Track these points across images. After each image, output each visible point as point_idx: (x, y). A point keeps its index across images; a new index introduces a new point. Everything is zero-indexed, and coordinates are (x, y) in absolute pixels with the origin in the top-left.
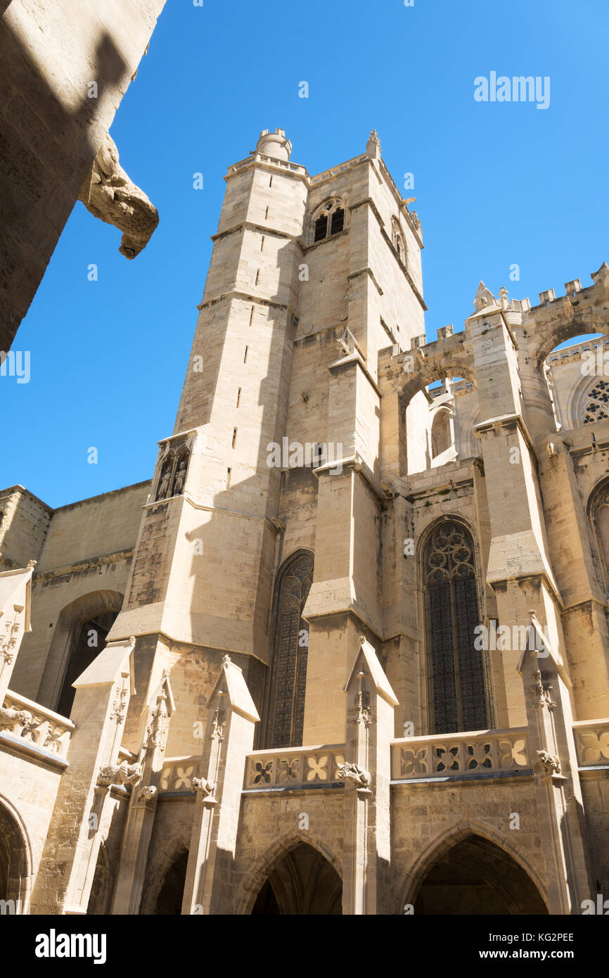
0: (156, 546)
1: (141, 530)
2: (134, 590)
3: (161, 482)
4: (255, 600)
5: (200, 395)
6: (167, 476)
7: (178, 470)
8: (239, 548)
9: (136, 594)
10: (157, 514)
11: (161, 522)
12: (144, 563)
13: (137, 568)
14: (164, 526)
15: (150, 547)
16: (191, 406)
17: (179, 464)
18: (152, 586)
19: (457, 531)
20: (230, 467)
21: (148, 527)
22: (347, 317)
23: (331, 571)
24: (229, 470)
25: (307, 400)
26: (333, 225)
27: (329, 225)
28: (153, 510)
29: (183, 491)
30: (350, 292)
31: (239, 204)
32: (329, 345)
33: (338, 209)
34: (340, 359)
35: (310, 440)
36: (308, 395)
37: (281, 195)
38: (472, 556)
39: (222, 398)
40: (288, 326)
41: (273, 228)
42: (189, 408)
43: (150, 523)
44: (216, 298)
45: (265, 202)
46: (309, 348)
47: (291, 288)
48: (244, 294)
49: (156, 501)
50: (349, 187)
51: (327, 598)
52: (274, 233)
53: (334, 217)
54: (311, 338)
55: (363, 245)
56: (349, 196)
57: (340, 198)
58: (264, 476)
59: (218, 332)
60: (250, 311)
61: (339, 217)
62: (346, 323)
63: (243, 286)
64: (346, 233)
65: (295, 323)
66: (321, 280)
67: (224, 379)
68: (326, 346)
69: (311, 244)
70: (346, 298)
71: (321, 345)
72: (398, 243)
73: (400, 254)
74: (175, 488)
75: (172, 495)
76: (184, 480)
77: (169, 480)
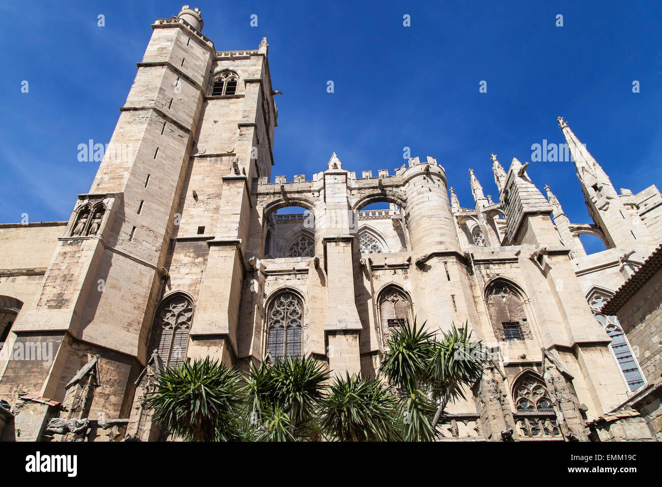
0: (69, 268)
1: (55, 254)
2: (43, 297)
3: (76, 224)
4: (142, 320)
5: (117, 171)
6: (83, 220)
7: (94, 218)
8: (135, 283)
9: (46, 300)
10: (72, 245)
11: (76, 251)
12: (56, 279)
13: (49, 281)
14: (77, 255)
15: (63, 268)
17: (95, 214)
18: (62, 296)
19: (293, 298)
20: (135, 226)
21: (62, 253)
22: (233, 151)
23: (214, 308)
24: (134, 228)
25: (195, 196)
26: (228, 89)
27: (224, 87)
28: (69, 242)
29: (98, 233)
30: (240, 135)
31: (163, 48)
32: (216, 166)
33: (233, 80)
34: (232, 175)
35: (196, 223)
36: (197, 193)
37: (195, 55)
38: (301, 315)
39: (135, 177)
40: (188, 144)
41: (186, 74)
42: (106, 177)
43: (64, 250)
44: (138, 107)
45: (182, 55)
46: (200, 164)
47: (193, 120)
48: (161, 112)
49: (71, 236)
50: (243, 68)
51: (209, 324)
52: (186, 78)
53: (229, 84)
54: (203, 157)
55: (253, 107)
56: (243, 74)
57: (236, 73)
58: (159, 238)
59: (137, 131)
60: (163, 125)
61: (232, 85)
62: (231, 154)
63: (161, 106)
64: (238, 97)
65: (192, 146)
66: (215, 122)
67: (139, 165)
68: (214, 165)
69: (211, 96)
70: (233, 138)
71: (210, 163)
72: (267, 116)
73: (267, 124)
74: (90, 230)
75: (87, 235)
76: (99, 225)
77: (85, 224)
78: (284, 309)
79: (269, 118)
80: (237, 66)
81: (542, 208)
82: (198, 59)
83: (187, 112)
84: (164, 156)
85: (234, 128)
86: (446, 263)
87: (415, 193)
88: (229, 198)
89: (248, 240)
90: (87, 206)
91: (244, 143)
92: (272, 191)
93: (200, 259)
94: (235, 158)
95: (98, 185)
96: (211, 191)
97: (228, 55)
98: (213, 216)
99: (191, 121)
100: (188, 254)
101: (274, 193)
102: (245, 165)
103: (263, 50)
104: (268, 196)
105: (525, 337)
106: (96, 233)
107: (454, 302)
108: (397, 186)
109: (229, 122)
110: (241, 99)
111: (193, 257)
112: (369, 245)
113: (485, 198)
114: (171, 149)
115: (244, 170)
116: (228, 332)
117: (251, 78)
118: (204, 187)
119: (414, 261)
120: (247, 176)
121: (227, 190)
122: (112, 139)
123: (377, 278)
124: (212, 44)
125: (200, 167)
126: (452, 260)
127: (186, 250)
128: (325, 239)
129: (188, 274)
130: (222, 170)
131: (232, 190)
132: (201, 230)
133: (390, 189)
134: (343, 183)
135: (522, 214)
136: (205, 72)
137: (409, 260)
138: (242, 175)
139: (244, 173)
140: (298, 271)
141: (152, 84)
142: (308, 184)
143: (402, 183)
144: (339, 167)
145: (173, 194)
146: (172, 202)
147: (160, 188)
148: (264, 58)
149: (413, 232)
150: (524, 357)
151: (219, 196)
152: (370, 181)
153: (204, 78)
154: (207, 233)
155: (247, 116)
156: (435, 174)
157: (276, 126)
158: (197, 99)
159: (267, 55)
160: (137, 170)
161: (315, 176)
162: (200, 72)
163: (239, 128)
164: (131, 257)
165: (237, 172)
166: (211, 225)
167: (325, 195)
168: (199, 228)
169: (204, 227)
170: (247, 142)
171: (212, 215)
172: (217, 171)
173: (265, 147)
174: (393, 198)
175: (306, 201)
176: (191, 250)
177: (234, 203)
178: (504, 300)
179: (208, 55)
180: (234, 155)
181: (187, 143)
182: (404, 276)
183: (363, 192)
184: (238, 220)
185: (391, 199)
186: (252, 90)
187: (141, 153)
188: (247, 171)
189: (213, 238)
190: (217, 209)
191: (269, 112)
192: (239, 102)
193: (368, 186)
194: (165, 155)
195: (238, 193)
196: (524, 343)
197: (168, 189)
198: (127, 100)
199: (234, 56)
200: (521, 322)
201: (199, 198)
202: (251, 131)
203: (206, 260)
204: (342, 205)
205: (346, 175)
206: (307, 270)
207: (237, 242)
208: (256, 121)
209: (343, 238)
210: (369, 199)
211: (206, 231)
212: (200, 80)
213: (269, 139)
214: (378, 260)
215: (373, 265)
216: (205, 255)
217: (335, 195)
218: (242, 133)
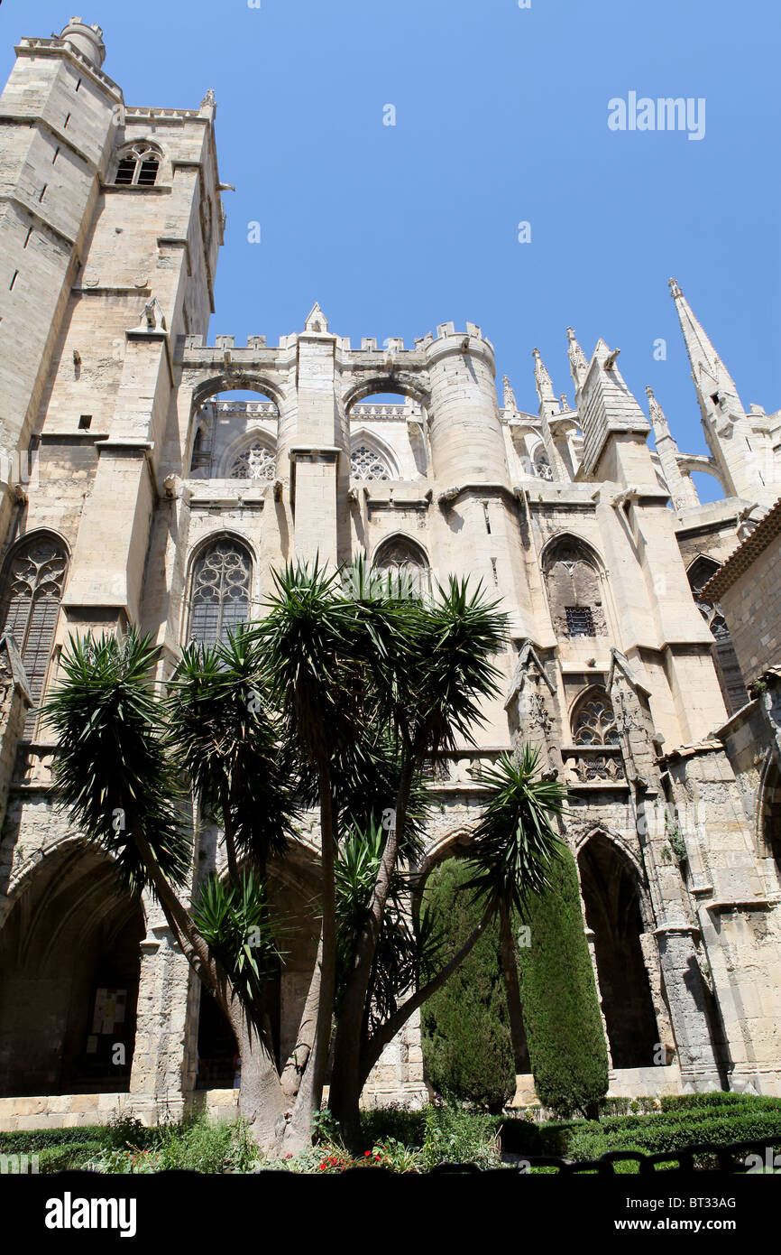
19: (237, 551)
22: (146, 285)
23: (103, 560)
25: (77, 362)
26: (143, 175)
27: (137, 171)
30: (160, 257)
31: (33, 92)
32: (116, 309)
33: (152, 159)
34: (143, 329)
35: (76, 409)
36: (82, 355)
37: (89, 109)
38: (248, 580)
40: (69, 267)
41: (72, 142)
45: (67, 107)
46: (89, 303)
47: (81, 224)
48: (25, 207)
50: (172, 139)
51: (95, 588)
52: (73, 151)
53: (145, 165)
54: (94, 292)
55: (184, 211)
56: (170, 150)
57: (158, 147)
58: (14, 432)
60: (28, 231)
61: (151, 169)
62: (143, 292)
63: (25, 196)
64: (159, 191)
65: (77, 268)
66: (118, 232)
68: (112, 308)
69: (112, 184)
70: (146, 263)
71: (105, 305)
72: (207, 227)
73: (207, 240)
78: (220, 569)
79: (211, 229)
80: (161, 135)
81: (635, 425)
82: (95, 116)
83: (71, 210)
84: (27, 286)
85: (152, 244)
86: (486, 505)
87: (445, 383)
88: (136, 369)
89: (164, 444)
91: (166, 273)
92: (209, 361)
93: (82, 473)
94: (150, 299)
96: (106, 353)
97: (146, 113)
98: (106, 399)
99: (77, 227)
100: (62, 462)
101: (213, 366)
102: (166, 315)
103: (206, 112)
104: (202, 370)
105: (597, 631)
107: (495, 570)
108: (417, 369)
109: (142, 234)
110: (164, 196)
111: (69, 469)
112: (368, 464)
113: (554, 399)
114: (40, 275)
115: (163, 321)
116: (126, 604)
117: (183, 159)
118: (93, 345)
119: (436, 499)
120: (169, 332)
121: (133, 353)
123: (375, 523)
124: (119, 93)
125: (89, 309)
126: (496, 500)
127: (58, 455)
128: (294, 451)
129: (60, 498)
130: (126, 318)
131: (142, 354)
132: (85, 422)
133: (406, 372)
134: (329, 356)
135: (606, 433)
136: (104, 141)
137: (429, 496)
138: (158, 330)
139: (164, 327)
140: (247, 503)
141: (12, 156)
142: (271, 354)
143: (424, 364)
144: (323, 328)
145: (40, 355)
146: (37, 370)
147: (19, 343)
148: (208, 127)
149: (439, 448)
150: (592, 664)
151: (118, 363)
152: (373, 356)
153: (103, 150)
154: (94, 428)
156: (477, 354)
157: (222, 244)
158: (89, 189)
159: (212, 121)
161: (282, 339)
162: (97, 141)
163: (159, 246)
165: (151, 324)
166: (103, 414)
167: (298, 373)
168: (83, 418)
169: (91, 417)
170: (172, 270)
171: (105, 396)
172: (117, 320)
173: (200, 280)
174: (408, 387)
175: (266, 382)
176: (67, 457)
177: (145, 378)
178: (571, 570)
179: (110, 113)
180: (147, 294)
181: (67, 265)
182: (420, 521)
183: (361, 373)
184: (150, 408)
185: (406, 389)
186: (184, 181)
188: (169, 323)
189: (106, 437)
190: (114, 387)
191: (211, 221)
192: (161, 199)
193: (369, 364)
194: (29, 285)
195: (152, 360)
196: (595, 641)
197: (31, 346)
199: (156, 116)
200: (594, 608)
201: (84, 364)
202: (179, 254)
203: (91, 475)
204: (326, 394)
205: (334, 342)
206: (262, 503)
207: (147, 447)
208: (187, 237)
209: (323, 452)
210: (370, 386)
211: (92, 424)
212: (95, 156)
213: (208, 266)
214: (379, 491)
215: (371, 499)
216: (89, 466)
217: (314, 376)
218: (164, 255)
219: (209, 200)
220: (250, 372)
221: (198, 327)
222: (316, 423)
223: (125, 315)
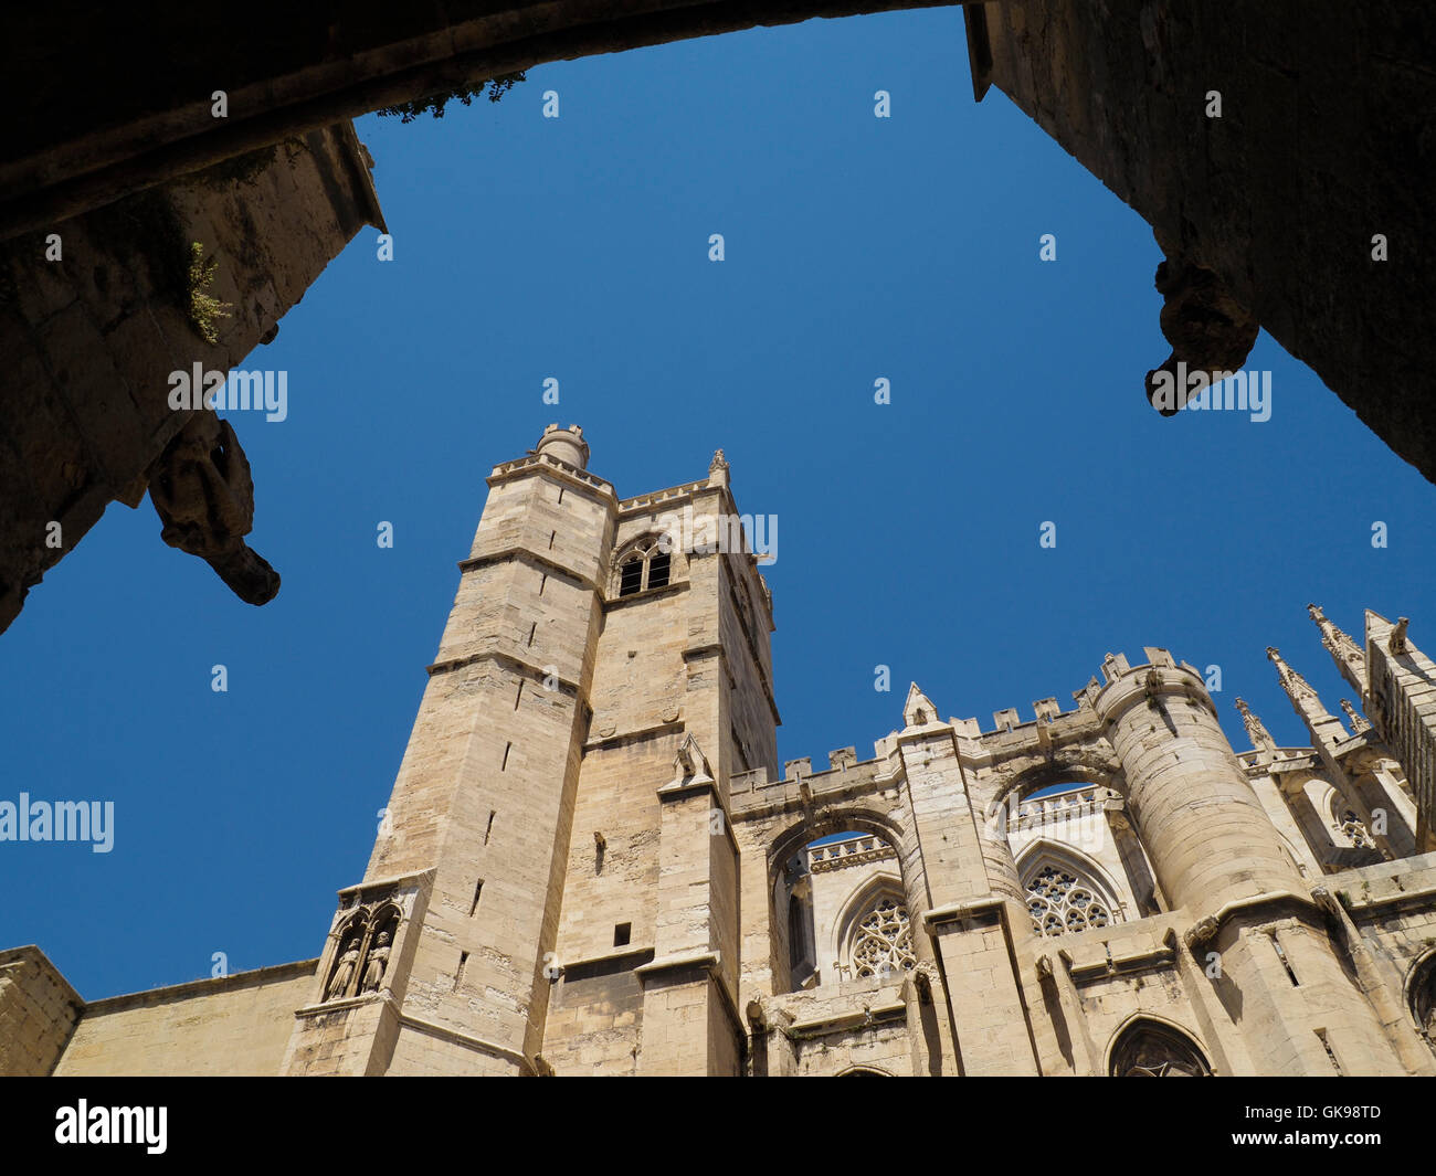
3: (335, 967)
5: (423, 817)
6: (350, 956)
7: (374, 945)
10: (325, 1027)
11: (333, 1043)
14: (337, 1052)
16: (402, 832)
17: (376, 935)
20: (467, 950)
21: (302, 1052)
22: (677, 718)
24: (464, 956)
25: (600, 847)
26: (652, 575)
27: (645, 573)
28: (318, 1019)
29: (382, 986)
30: (688, 676)
31: (509, 521)
32: (643, 760)
33: (661, 553)
34: (678, 782)
35: (608, 917)
36: (606, 836)
37: (577, 518)
39: (462, 825)
40: (575, 719)
41: (561, 564)
42: (400, 836)
43: (306, 1044)
44: (462, 657)
45: (549, 524)
46: (605, 760)
47: (583, 659)
48: (512, 659)
49: (323, 1001)
52: (562, 573)
53: (654, 563)
54: (611, 744)
55: (710, 607)
58: (524, 974)
59: (463, 713)
60: (518, 687)
61: (662, 564)
62: (675, 727)
63: (510, 645)
64: (676, 589)
65: (585, 716)
66: (632, 655)
67: (468, 792)
68: (638, 760)
69: (616, 597)
70: (675, 687)
71: (629, 757)
72: (747, 616)
73: (750, 632)
74: (365, 981)
75: (358, 994)
76: (384, 963)
77: (352, 964)
82: (584, 524)
83: (568, 645)
84: (524, 759)
85: (676, 660)
86: (1273, 935)
87: (1140, 748)
88: (681, 842)
90: (357, 918)
91: (700, 695)
92: (781, 802)
93: (627, 1016)
94: (685, 734)
95: (383, 858)
96: (637, 825)
97: (646, 502)
98: (647, 892)
99: (579, 664)
100: (597, 1005)
101: (788, 809)
102: (708, 752)
103: (717, 478)
104: (773, 818)
106: (378, 984)
107: (1329, 1051)
108: (1089, 737)
109: (662, 651)
110: (683, 594)
111: (609, 1014)
114: (540, 740)
115: (706, 763)
118: (619, 818)
119: (1183, 943)
120: (716, 775)
121: (670, 822)
122: (410, 742)
123: (1095, 1007)
124: (610, 488)
125: (607, 768)
126: (1287, 922)
127: (589, 995)
128: (934, 918)
129: (599, 1064)
130: (657, 769)
131: (683, 820)
132: (622, 934)
133: (1075, 747)
134: (948, 756)
136: (599, 549)
137: (1171, 941)
138: (700, 778)
139: (708, 772)
140: (879, 1016)
141: (490, 602)
142: (866, 770)
143: (1099, 727)
144: (931, 716)
145: (551, 850)
146: (547, 872)
147: (520, 841)
148: (722, 495)
149: (1162, 855)
151: (655, 837)
152: (1016, 736)
153: (597, 560)
154: (636, 941)
155: (701, 631)
156: (1176, 690)
157: (772, 629)
159: (727, 488)
160: (466, 806)
161: (878, 744)
162: (590, 552)
163: (686, 662)
164: (460, 1037)
165: (689, 773)
166: (645, 915)
167: (910, 792)
168: (619, 929)
169: (629, 925)
170: (707, 691)
171: (645, 888)
172: (648, 773)
173: (751, 688)
174: (1085, 769)
175: (869, 814)
176: (603, 994)
177: (692, 853)
179: (603, 513)
180: (680, 729)
181: (573, 716)
182: (1169, 987)
183: (1005, 765)
184: (706, 897)
185: (1081, 772)
186: (704, 570)
187: (472, 763)
188: (714, 765)
189: (651, 956)
190: (654, 872)
191: (751, 606)
192: (679, 599)
193: (1013, 749)
194: (525, 757)
195: (699, 825)
197: (536, 841)
198: (442, 645)
199: (657, 502)
201: (611, 847)
202: (714, 663)
203: (639, 1017)
204: (958, 816)
205: (950, 734)
206: (902, 1011)
207: (710, 962)
208: (721, 639)
209: (976, 910)
210: (1025, 783)
211: (632, 937)
212: (590, 570)
213: (759, 666)
214: (1086, 950)
215: (1074, 968)
216: (635, 1004)
217: (935, 793)
218: (693, 672)
219: (743, 579)
220: (842, 806)
221: (761, 751)
222: (954, 865)
223: (656, 765)
